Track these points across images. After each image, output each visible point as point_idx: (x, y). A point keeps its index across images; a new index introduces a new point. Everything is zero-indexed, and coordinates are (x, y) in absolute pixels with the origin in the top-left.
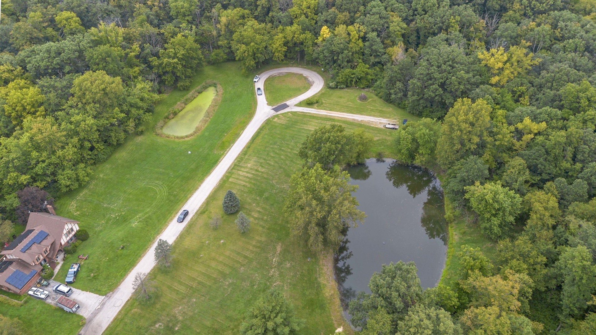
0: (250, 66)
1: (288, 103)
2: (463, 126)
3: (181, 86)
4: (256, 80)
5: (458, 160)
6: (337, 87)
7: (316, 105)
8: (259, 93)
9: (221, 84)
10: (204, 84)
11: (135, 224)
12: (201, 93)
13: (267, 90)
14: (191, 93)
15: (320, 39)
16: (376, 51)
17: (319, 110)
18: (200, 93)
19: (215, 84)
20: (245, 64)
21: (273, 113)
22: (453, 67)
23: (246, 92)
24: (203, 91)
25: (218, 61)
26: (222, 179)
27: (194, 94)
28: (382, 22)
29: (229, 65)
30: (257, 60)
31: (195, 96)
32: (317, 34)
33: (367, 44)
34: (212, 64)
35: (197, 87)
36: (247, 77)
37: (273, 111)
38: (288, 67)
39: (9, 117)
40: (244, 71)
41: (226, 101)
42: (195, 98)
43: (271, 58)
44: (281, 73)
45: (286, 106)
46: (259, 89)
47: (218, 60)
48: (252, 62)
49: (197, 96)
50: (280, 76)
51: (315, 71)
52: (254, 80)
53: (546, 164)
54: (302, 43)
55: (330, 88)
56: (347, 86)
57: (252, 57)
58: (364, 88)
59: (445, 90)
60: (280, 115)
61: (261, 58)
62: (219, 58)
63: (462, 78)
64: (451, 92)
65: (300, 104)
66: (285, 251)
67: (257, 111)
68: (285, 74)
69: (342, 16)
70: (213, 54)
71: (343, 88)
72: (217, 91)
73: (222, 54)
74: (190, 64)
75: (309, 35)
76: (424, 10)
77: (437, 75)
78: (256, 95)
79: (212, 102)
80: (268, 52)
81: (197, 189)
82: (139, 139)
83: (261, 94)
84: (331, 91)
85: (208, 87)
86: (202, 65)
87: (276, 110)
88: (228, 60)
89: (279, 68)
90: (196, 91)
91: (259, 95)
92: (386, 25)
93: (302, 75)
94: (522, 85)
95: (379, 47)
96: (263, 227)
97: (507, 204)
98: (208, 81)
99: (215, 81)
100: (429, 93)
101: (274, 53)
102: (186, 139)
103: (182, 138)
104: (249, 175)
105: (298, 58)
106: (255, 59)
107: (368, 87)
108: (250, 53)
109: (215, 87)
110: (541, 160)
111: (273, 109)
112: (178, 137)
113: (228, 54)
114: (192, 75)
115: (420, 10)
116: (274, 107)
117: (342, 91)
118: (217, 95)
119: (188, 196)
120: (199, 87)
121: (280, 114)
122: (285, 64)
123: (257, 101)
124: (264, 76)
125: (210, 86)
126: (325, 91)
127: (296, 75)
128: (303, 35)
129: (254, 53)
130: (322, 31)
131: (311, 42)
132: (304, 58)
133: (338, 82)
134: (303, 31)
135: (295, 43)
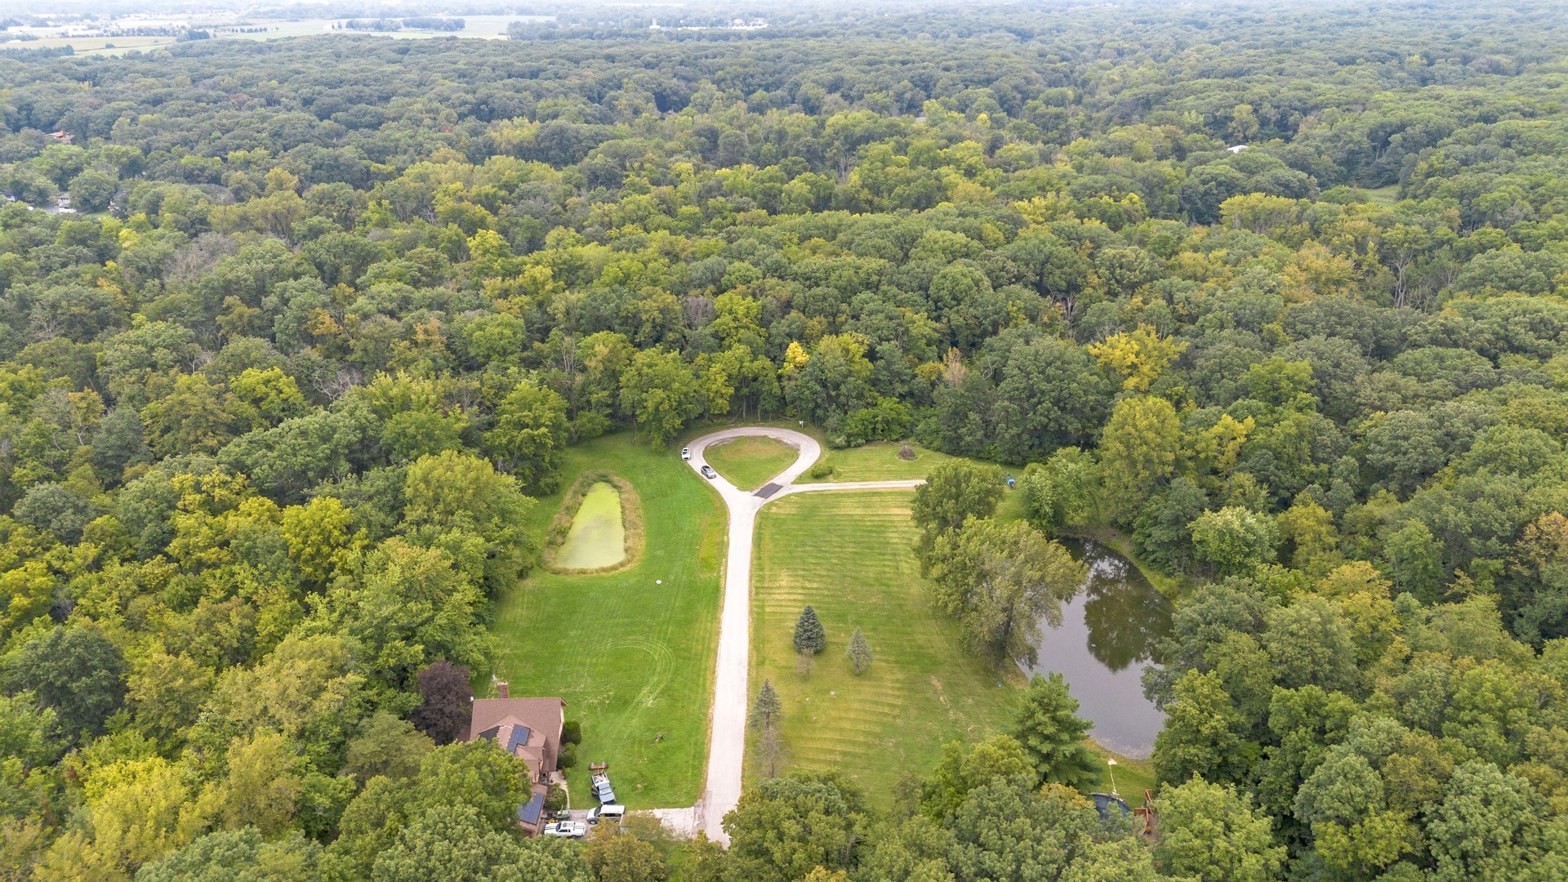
0: (670, 430)
1: (777, 481)
2: (1150, 435)
3: (547, 485)
4: (686, 456)
5: (1146, 500)
6: (849, 446)
7: (829, 476)
8: (709, 475)
9: (619, 475)
11: (648, 700)
13: (720, 467)
15: (788, 367)
16: (899, 374)
17: (843, 484)
19: (603, 476)
20: (659, 428)
21: (760, 502)
22: (1064, 371)
23: (681, 479)
24: (588, 492)
25: (594, 434)
26: (751, 612)
28: (892, 324)
29: (610, 441)
30: (685, 417)
31: (580, 501)
32: (777, 359)
33: (881, 363)
37: (757, 498)
39: (296, 558)
40: (656, 442)
41: (653, 497)
43: (706, 411)
44: (723, 441)
45: (776, 488)
46: (705, 468)
47: (593, 432)
48: (676, 421)
50: (725, 444)
51: (785, 428)
52: (683, 456)
53: (1280, 473)
54: (755, 379)
55: (838, 448)
56: (868, 442)
57: (675, 412)
58: (897, 440)
59: (1063, 409)
60: (775, 503)
61: (695, 409)
62: (595, 427)
63: (1089, 383)
64: (1073, 409)
65: (800, 480)
66: (951, 685)
67: (728, 503)
68: (733, 440)
69: (816, 323)
70: (584, 420)
71: (859, 446)
73: (601, 419)
75: (763, 362)
76: (954, 298)
77: (1044, 386)
78: (702, 479)
80: (703, 398)
81: (718, 633)
82: (529, 583)
83: (715, 477)
84: (842, 454)
85: (592, 484)
87: (764, 493)
88: (610, 432)
89: (714, 432)
91: (709, 478)
92: (901, 329)
94: (1175, 385)
95: (901, 364)
96: (887, 661)
97: (1262, 530)
98: (586, 472)
99: (599, 471)
100: (1036, 419)
101: (713, 401)
102: (622, 569)
103: (614, 568)
104: (800, 597)
105: (743, 412)
106: (681, 415)
107: (904, 437)
108: (673, 403)
109: (608, 481)
110: (1272, 468)
111: (755, 496)
112: (604, 570)
113: (611, 418)
115: (948, 298)
116: (754, 492)
117: (860, 450)
118: (622, 493)
119: (713, 646)
121: (776, 500)
122: (720, 425)
124: (698, 447)
125: (595, 481)
126: (828, 454)
127: (754, 438)
128: (756, 363)
129: (680, 403)
130: (789, 353)
131: (772, 375)
132: (755, 407)
133: (849, 436)
134: (755, 356)
135: (745, 378)
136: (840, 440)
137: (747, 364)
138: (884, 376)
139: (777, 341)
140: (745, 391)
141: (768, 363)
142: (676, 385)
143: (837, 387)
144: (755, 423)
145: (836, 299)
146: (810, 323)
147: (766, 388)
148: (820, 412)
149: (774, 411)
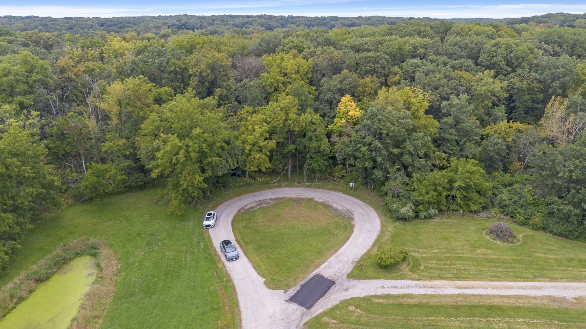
0: (190, 190)
1: (324, 271)
4: (210, 222)
6: (417, 217)
7: (404, 266)
8: (230, 255)
9: (111, 246)
10: (58, 251)
12: (48, 279)
13: (247, 244)
14: (10, 285)
15: (340, 122)
17: (428, 283)
18: (40, 281)
19: (93, 247)
20: (176, 186)
21: (298, 313)
23: (189, 259)
24: (53, 274)
25: (101, 190)
27: (18, 287)
30: (209, 174)
31: (24, 293)
32: (327, 114)
33: (447, 119)
34: (86, 201)
35: (34, 263)
36: (183, 218)
37: (294, 306)
38: (271, 188)
40: (174, 203)
41: (132, 295)
42: (21, 299)
44: (261, 202)
45: (324, 284)
46: (227, 243)
47: (102, 185)
48: (198, 177)
49: (31, 292)
50: (263, 207)
51: (334, 190)
52: (206, 223)
55: (404, 219)
56: (442, 212)
57: (196, 166)
60: (325, 319)
62: (104, 182)
67: (244, 316)
68: (273, 202)
69: (369, 82)
70: (87, 174)
71: (430, 217)
72: (98, 265)
74: (13, 198)
78: (220, 260)
79: (82, 307)
80: (236, 151)
83: (237, 258)
84: (409, 227)
85: (71, 259)
86: (57, 205)
87: (302, 300)
88: (128, 189)
89: (253, 191)
90: (28, 278)
91: (230, 260)
93: (310, 199)
98: (73, 242)
99: (92, 240)
101: (249, 155)
105: (287, 170)
106: (203, 171)
108: (193, 155)
109: (94, 255)
111: (292, 299)
113: (129, 171)
114: (17, 229)
116: (292, 292)
118: (99, 279)
120: (42, 262)
121: (326, 313)
122: (262, 183)
123: (230, 280)
124: (227, 211)
125: (78, 255)
126: (392, 227)
127: (298, 200)
128: (303, 117)
129: (202, 155)
130: (341, 107)
131: (321, 130)
132: (301, 167)
133: (417, 204)
134: (302, 109)
135: (290, 132)
136: (407, 210)
137: (293, 116)
138: (452, 134)
139: (328, 96)
140: (291, 147)
141: (317, 117)
142: (197, 131)
143: (398, 144)
144: (300, 184)
145: (387, 61)
146: (362, 81)
147: (314, 144)
148: (378, 173)
149: (321, 171)
